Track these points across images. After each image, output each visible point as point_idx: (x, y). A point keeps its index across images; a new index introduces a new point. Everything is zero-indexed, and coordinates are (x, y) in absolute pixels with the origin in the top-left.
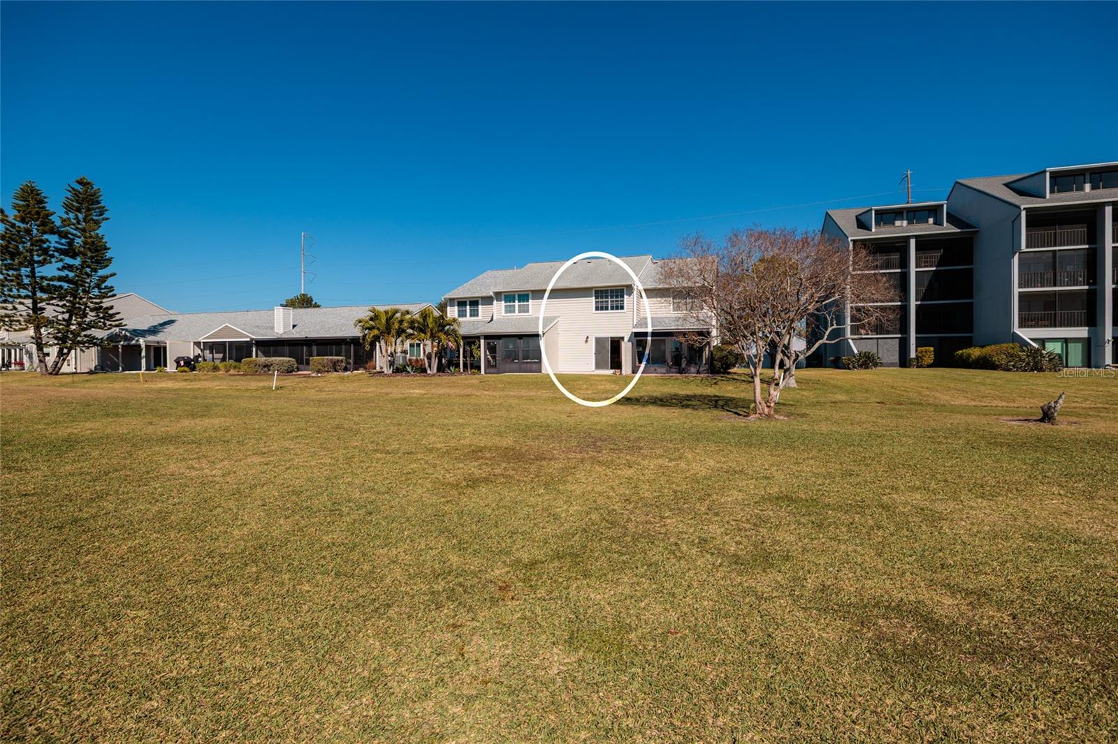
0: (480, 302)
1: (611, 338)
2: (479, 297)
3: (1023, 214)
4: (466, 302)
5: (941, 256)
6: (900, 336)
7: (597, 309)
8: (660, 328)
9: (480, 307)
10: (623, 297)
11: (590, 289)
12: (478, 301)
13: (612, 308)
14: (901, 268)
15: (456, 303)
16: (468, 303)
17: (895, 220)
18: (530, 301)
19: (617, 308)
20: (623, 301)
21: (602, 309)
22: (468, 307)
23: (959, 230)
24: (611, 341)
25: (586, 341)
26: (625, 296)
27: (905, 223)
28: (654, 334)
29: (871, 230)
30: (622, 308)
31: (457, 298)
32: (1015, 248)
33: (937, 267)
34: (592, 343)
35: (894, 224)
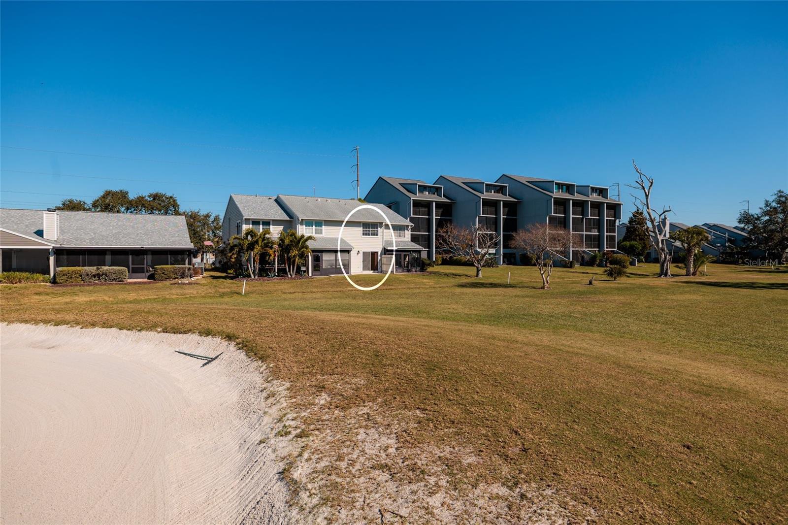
0: (271, 223)
1: (372, 252)
2: (271, 220)
3: (481, 200)
4: (259, 222)
5: (442, 212)
6: (427, 249)
7: (363, 234)
8: (400, 248)
9: (271, 226)
10: (377, 229)
11: (360, 222)
12: (270, 222)
13: (372, 235)
14: (428, 216)
15: (251, 223)
16: (261, 223)
17: (424, 191)
18: (323, 226)
19: (374, 235)
20: (377, 231)
21: (366, 235)
22: (261, 226)
23: (450, 201)
24: (372, 254)
25: (358, 254)
26: (379, 228)
27: (427, 193)
28: (397, 251)
29: (416, 195)
30: (377, 235)
31: (252, 219)
32: (478, 214)
33: (441, 216)
34: (361, 255)
35: (423, 193)
